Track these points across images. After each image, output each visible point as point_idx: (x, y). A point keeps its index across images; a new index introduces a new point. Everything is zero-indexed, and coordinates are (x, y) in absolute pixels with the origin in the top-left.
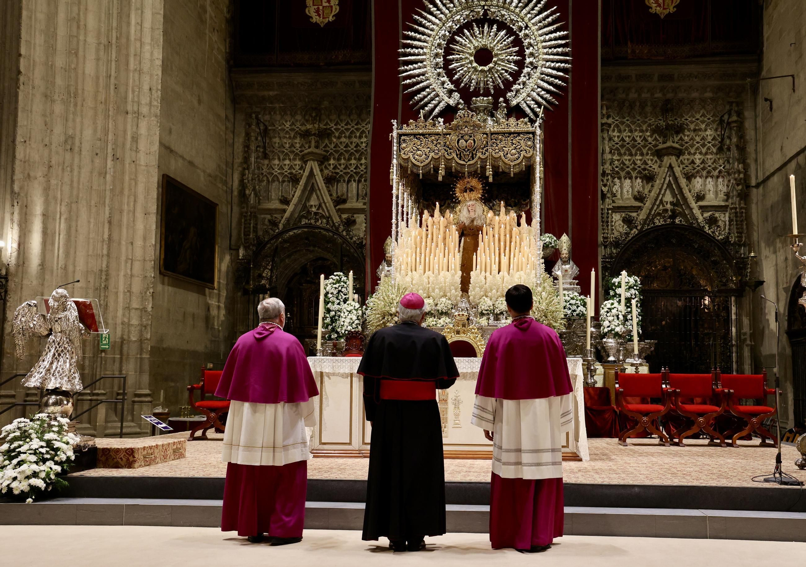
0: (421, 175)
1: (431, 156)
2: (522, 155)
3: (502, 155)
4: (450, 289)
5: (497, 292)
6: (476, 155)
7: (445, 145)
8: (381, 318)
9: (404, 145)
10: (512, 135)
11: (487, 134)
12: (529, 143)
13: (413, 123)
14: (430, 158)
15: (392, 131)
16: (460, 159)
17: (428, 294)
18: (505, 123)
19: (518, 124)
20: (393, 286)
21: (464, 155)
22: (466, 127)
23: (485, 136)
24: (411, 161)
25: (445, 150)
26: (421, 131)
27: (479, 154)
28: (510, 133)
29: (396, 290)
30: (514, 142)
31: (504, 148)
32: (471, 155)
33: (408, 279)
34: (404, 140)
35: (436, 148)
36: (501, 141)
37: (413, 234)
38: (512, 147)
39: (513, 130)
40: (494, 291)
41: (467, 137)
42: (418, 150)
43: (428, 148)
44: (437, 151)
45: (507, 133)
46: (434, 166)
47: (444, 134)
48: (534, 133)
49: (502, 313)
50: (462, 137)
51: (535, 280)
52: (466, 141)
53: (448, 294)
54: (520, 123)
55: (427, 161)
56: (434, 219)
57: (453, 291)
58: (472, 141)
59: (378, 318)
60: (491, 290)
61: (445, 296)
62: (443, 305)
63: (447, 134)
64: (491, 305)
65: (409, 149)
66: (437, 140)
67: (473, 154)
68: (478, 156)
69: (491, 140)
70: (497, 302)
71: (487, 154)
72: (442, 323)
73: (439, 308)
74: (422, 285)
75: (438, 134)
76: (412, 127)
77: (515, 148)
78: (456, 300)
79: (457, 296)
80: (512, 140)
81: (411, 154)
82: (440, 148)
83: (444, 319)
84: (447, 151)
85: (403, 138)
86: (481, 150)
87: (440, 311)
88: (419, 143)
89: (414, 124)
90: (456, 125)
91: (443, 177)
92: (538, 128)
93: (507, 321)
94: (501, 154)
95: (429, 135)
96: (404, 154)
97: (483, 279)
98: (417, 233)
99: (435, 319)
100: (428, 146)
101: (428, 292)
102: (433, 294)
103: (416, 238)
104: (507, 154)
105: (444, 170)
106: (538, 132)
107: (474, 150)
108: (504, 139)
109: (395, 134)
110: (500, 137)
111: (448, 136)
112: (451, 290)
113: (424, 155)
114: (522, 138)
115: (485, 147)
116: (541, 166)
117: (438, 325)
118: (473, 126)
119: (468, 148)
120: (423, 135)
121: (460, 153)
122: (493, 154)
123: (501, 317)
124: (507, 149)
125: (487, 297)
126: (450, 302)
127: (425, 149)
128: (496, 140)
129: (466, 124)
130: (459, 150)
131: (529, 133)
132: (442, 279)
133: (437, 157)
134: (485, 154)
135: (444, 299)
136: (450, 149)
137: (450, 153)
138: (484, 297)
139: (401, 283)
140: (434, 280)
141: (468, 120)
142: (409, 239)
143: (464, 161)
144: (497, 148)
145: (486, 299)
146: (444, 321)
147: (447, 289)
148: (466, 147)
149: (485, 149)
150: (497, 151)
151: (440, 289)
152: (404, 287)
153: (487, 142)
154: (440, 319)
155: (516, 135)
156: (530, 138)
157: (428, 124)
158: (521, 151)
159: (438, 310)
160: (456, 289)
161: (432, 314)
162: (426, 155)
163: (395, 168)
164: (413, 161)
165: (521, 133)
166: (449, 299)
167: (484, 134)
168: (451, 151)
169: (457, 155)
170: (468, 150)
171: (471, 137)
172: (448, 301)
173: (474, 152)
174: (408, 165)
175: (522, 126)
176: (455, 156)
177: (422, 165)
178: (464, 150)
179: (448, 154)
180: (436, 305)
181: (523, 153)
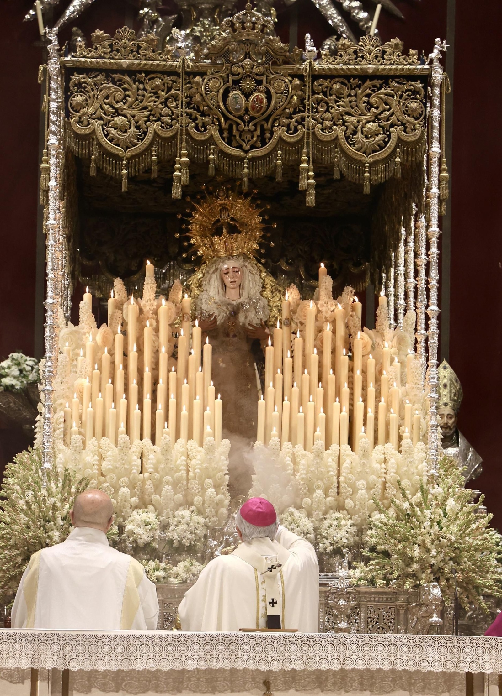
0: (125, 182)
1: (151, 130)
2: (394, 138)
3: (341, 135)
4: (202, 484)
5: (326, 495)
6: (272, 133)
7: (188, 104)
8: (19, 559)
9: (79, 98)
10: (368, 83)
11: (301, 77)
12: (414, 105)
13: (104, 39)
14: (150, 136)
15: (44, 57)
16: (229, 143)
17: (142, 499)
18: (351, 51)
19: (384, 52)
20: (52, 475)
21: (241, 133)
22: (247, 55)
23: (297, 82)
24: (100, 145)
25: (190, 115)
26: (125, 63)
27: (280, 132)
28: (364, 77)
29: (60, 484)
30: (373, 100)
31: (347, 118)
32: (258, 132)
33: (89, 457)
34: (79, 85)
35: (166, 110)
36: (339, 97)
37: (89, 341)
38: (369, 116)
39: (371, 68)
40: (319, 493)
41: (249, 84)
42: (118, 112)
43: (145, 108)
44: (167, 119)
45: (355, 77)
46: (159, 162)
47: (188, 74)
48: (426, 79)
49: (338, 552)
50: (236, 83)
51: (423, 466)
52: (247, 96)
53: (197, 499)
54: (389, 50)
55: (141, 145)
56: (143, 302)
57: (211, 491)
58: (263, 96)
59: (11, 558)
60: (311, 491)
61: (188, 503)
62: (184, 527)
63: (195, 74)
64: (312, 529)
65: (91, 110)
66: (169, 89)
67: (263, 131)
68: (276, 136)
69: (314, 93)
70: (327, 523)
71: (302, 131)
72: (184, 575)
73: (174, 534)
74: (129, 472)
75: (171, 72)
76: (100, 51)
77: (376, 118)
78: (217, 513)
79: (219, 504)
80: (368, 96)
81: (97, 124)
82: (178, 111)
83: (187, 563)
84: (195, 120)
85: (76, 78)
86: (286, 121)
87: (175, 544)
88: (119, 95)
89: (107, 43)
90: (222, 48)
91: (185, 188)
92: (436, 64)
93: (351, 572)
94: (340, 132)
95: (147, 73)
96: (80, 122)
97: (288, 460)
98: (99, 338)
99: (163, 565)
100: (145, 103)
101: (143, 492)
102: (155, 497)
103: (96, 350)
104: (355, 133)
105: (186, 170)
106: (438, 75)
107: (267, 120)
108: (346, 91)
109: (53, 66)
110: (337, 86)
111: (198, 79)
112: (204, 490)
113: (133, 129)
114: (396, 90)
115: (295, 112)
116: (444, 166)
117: (172, 580)
118: (267, 53)
119: (251, 112)
120: (131, 72)
121: (231, 127)
122: (319, 132)
123: (337, 560)
124: (354, 119)
125: (299, 507)
126: (202, 520)
127: (134, 112)
128: (325, 94)
129: (249, 48)
130: (226, 119)
131: (411, 77)
132: (181, 461)
133: (168, 134)
134: (296, 130)
135: (186, 513)
136: (203, 114)
137: (204, 126)
138: (292, 509)
139: (70, 466)
140: (158, 462)
141: (252, 37)
142: (81, 352)
143: (240, 147)
144: (327, 115)
145: (297, 514)
146: (188, 570)
147: (194, 485)
148: (247, 110)
149: (296, 117)
150: (328, 123)
151: (175, 484)
152: (79, 477)
153: (302, 100)
154: (175, 564)
155: (377, 82)
156: (415, 92)
157: (144, 45)
158: (392, 126)
159: (171, 542)
160: (217, 487)
161: (154, 550)
162: (138, 127)
163: (53, 161)
164: (105, 141)
165: (394, 77)
166: (200, 512)
167: (293, 76)
168: (206, 119)
169: (221, 132)
170: (252, 118)
171: (259, 83)
172: (196, 518)
173: (268, 126)
174: (90, 154)
175: (394, 58)
176: (216, 134)
177: (128, 154)
178: (241, 118)
179: (197, 128)
180: (165, 527)
181: (396, 131)
